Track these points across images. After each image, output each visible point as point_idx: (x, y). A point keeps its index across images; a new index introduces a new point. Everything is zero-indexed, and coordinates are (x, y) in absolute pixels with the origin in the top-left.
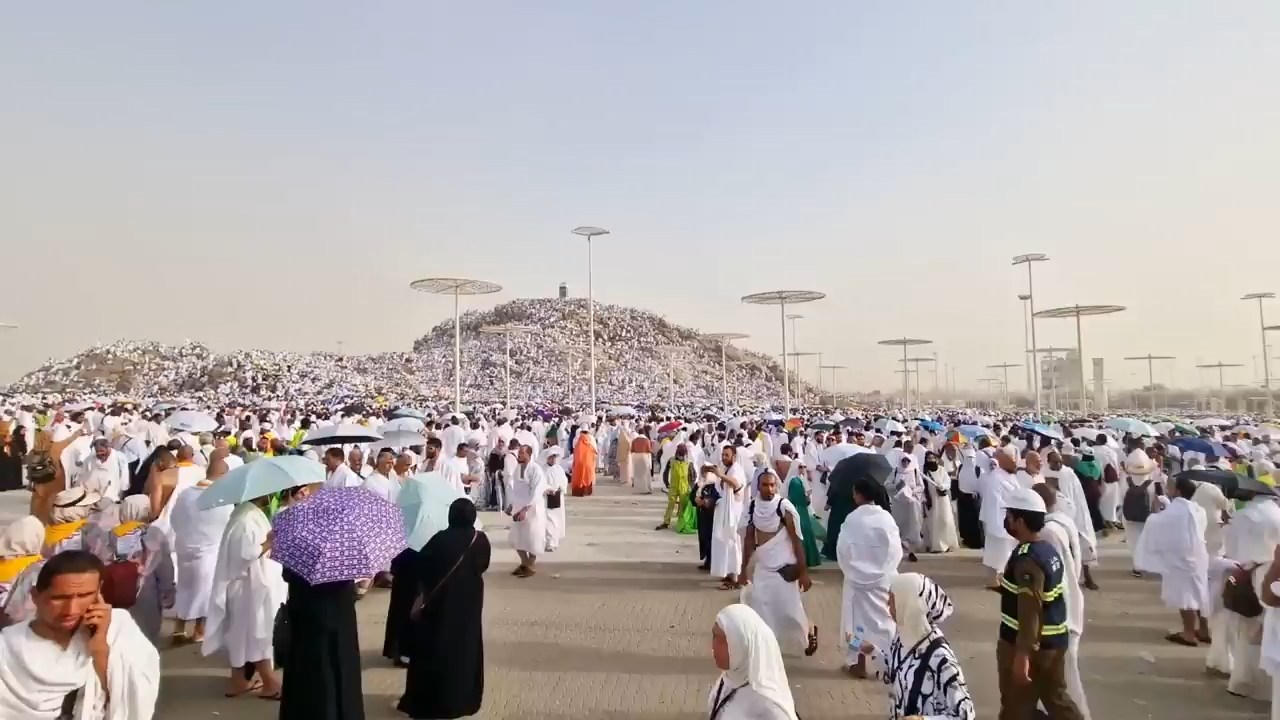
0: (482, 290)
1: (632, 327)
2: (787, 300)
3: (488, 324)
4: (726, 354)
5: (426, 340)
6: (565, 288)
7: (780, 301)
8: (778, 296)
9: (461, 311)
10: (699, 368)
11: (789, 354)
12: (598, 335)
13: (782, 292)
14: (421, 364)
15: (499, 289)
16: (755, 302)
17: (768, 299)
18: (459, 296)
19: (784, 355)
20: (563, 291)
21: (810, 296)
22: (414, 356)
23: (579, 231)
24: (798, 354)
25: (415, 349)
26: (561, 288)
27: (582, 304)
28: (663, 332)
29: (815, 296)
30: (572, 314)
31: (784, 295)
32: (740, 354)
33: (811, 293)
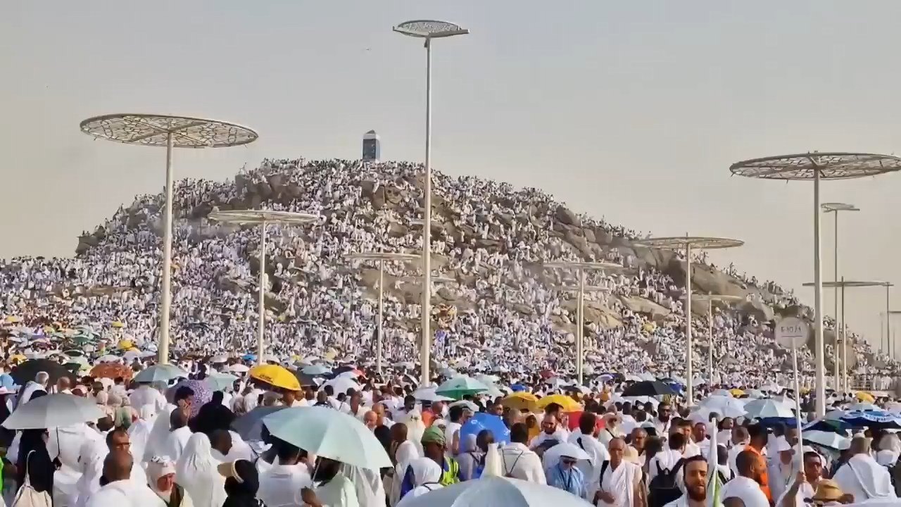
0: (220, 140)
1: (503, 221)
2: (826, 172)
3: (224, 207)
4: (692, 280)
5: (100, 235)
6: (374, 141)
7: (811, 173)
8: (806, 162)
9: (176, 177)
10: (636, 304)
11: (825, 284)
12: (437, 235)
13: (816, 155)
14: (91, 283)
15: (253, 137)
16: (757, 175)
17: (786, 168)
18: (173, 149)
19: (815, 284)
20: (370, 147)
21: (877, 163)
22: (78, 265)
23: (407, 28)
24: (843, 284)
25: (80, 252)
26: (366, 141)
27: (405, 173)
28: (565, 231)
29: (885, 163)
30: (386, 193)
31: (819, 162)
32: (721, 280)
33: (880, 158)
